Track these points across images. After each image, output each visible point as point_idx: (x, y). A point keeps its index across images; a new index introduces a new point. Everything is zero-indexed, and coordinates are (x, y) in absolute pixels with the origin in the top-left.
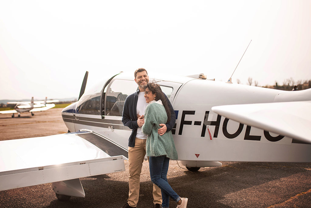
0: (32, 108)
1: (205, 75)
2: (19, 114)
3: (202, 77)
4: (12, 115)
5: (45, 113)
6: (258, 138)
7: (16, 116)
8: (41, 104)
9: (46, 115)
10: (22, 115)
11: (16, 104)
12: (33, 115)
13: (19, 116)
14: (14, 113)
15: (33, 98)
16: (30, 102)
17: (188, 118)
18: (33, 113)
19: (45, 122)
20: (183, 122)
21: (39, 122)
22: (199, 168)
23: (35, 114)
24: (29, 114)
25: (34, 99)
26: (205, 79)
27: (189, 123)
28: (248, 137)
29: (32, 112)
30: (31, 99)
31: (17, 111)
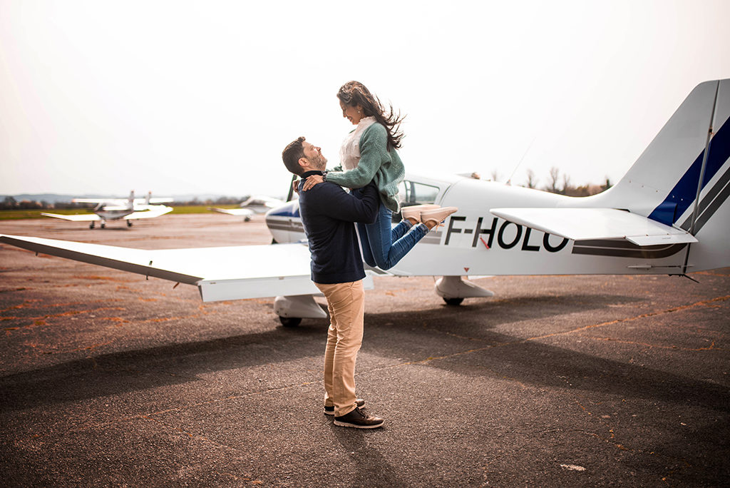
0: (130, 211)
1: (478, 174)
2: (103, 222)
3: (475, 177)
4: (91, 223)
5: (150, 222)
6: (537, 249)
7: (97, 225)
8: (139, 204)
9: (153, 225)
10: (108, 225)
11: (97, 204)
12: (130, 225)
13: (103, 227)
14: (94, 222)
15: (132, 192)
16: (127, 201)
17: (456, 225)
18: (130, 222)
19: (168, 238)
20: (451, 230)
21: (154, 238)
22: (461, 300)
23: (134, 223)
24: (124, 224)
25: (136, 194)
26: (478, 178)
27: (459, 231)
28: (525, 247)
29: (128, 220)
30: (128, 194)
31: (101, 217)
